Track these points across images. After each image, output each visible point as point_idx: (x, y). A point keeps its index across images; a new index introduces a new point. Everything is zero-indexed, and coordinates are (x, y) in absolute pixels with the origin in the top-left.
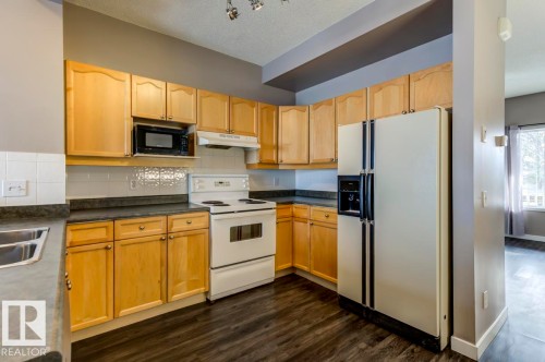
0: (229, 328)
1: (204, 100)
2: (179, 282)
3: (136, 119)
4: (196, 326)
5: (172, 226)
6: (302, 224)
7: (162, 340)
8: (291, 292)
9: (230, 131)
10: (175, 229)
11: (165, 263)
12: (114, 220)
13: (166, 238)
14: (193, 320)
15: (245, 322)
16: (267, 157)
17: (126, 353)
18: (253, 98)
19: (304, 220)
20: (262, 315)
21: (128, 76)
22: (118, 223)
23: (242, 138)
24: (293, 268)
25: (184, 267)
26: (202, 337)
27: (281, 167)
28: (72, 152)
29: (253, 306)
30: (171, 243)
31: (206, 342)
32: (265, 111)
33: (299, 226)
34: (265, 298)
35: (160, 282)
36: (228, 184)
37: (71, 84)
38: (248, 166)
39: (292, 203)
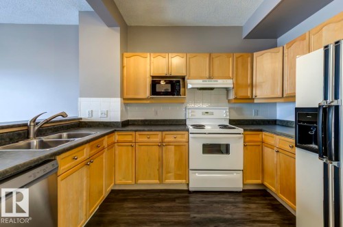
0: (189, 215)
1: (191, 59)
2: (169, 173)
3: (153, 77)
4: (172, 204)
5: (165, 138)
6: (270, 150)
7: (151, 205)
8: (253, 206)
9: (210, 78)
10: (166, 140)
11: (161, 160)
12: (136, 131)
13: (161, 145)
14: (173, 200)
15: (203, 216)
16: (242, 94)
17: (132, 205)
18: (230, 51)
19: (272, 147)
20: (218, 215)
21: (149, 54)
22: (137, 133)
23: (220, 81)
24: (262, 185)
25: (172, 164)
26: (171, 213)
27: (256, 101)
28: (126, 96)
29: (215, 205)
30: (164, 148)
31: (171, 219)
32: (240, 59)
33: (267, 151)
34: (229, 202)
35: (158, 170)
36: (212, 114)
37: (125, 64)
38: (229, 101)
39: (261, 131)
